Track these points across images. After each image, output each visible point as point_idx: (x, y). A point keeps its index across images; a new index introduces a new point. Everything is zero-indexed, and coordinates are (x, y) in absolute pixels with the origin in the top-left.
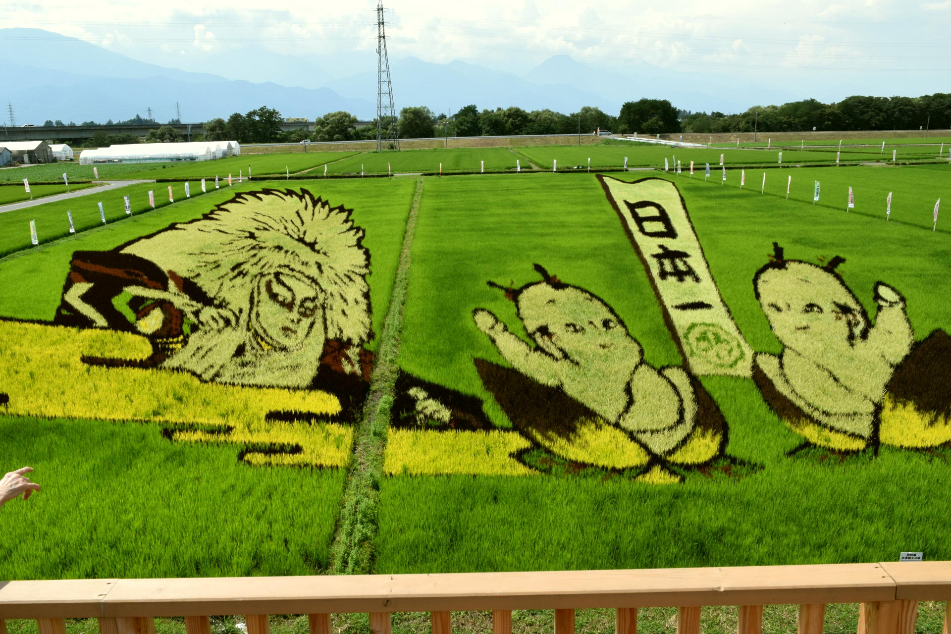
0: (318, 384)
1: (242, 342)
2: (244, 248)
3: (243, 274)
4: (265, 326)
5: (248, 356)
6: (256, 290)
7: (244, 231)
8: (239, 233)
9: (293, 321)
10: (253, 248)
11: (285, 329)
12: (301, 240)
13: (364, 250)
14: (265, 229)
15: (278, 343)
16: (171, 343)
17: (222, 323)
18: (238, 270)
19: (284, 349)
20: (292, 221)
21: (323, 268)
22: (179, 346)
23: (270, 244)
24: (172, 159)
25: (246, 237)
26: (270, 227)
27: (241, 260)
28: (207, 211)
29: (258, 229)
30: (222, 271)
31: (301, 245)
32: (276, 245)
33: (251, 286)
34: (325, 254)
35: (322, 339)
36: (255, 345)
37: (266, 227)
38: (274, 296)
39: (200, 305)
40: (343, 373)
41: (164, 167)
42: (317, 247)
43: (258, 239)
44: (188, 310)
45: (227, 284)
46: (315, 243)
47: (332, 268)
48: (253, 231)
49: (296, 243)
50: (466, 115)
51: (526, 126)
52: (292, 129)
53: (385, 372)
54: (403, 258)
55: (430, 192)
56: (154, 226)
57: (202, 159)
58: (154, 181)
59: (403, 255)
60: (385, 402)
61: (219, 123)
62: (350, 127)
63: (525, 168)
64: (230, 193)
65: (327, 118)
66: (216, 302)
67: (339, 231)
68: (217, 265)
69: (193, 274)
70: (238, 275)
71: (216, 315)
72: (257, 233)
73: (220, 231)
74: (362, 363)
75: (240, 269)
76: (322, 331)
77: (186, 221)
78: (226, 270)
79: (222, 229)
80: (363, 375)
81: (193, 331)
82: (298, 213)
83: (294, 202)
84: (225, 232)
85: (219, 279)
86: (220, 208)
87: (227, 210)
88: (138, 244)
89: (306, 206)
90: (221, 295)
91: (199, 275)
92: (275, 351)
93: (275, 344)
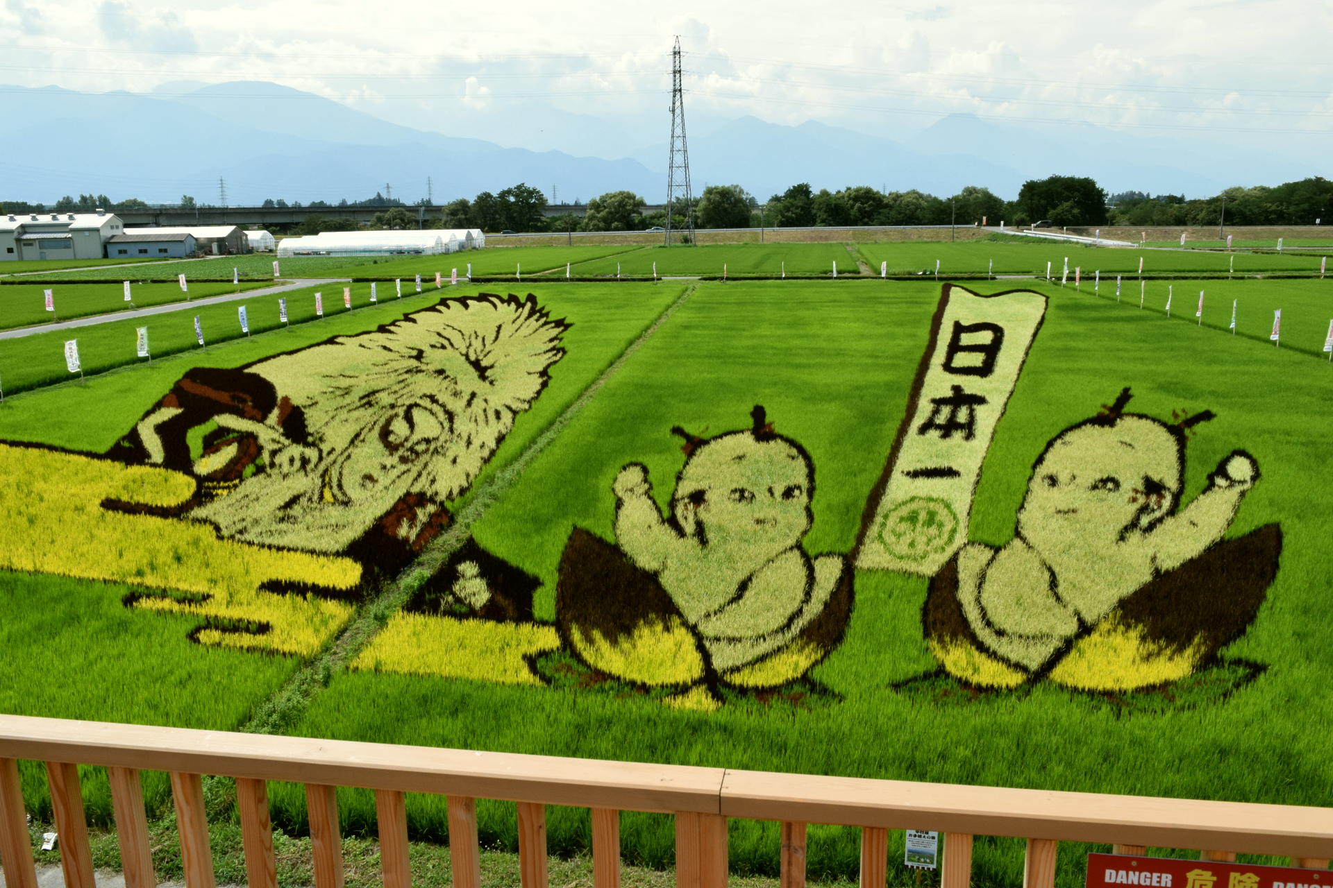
0: (353, 551)
1: (302, 491)
2: (396, 371)
3: (369, 404)
4: (344, 472)
5: (296, 510)
6: (370, 426)
7: (412, 349)
8: (406, 350)
9: (384, 467)
10: (409, 371)
11: (369, 477)
12: (476, 364)
13: (545, 378)
14: (443, 347)
15: (344, 494)
16: (220, 488)
17: (297, 464)
18: (368, 400)
19: (346, 503)
20: (483, 339)
21: (475, 400)
22: (225, 492)
23: (432, 368)
24: (392, 252)
25: (410, 357)
26: (452, 345)
27: (382, 386)
28: (388, 321)
29: (433, 346)
30: (348, 399)
31: (471, 369)
32: (439, 367)
33: (368, 419)
34: (491, 383)
35: (401, 492)
36: (316, 498)
37: (446, 343)
38: (385, 433)
39: (287, 442)
40: (395, 536)
41: (375, 262)
42: (488, 373)
43: (423, 360)
44: (269, 447)
45: (343, 415)
46: (492, 367)
47: (486, 401)
48: (426, 348)
49: (467, 365)
50: (795, 197)
51: (880, 213)
52: (557, 215)
53: (451, 539)
54: (590, 392)
55: (694, 302)
56: (308, 338)
57: (430, 253)
58: (351, 280)
59: (594, 387)
60: (413, 578)
61: (463, 205)
62: (634, 212)
63: (849, 272)
64: (434, 298)
65: (603, 199)
66: (310, 439)
67: (533, 353)
68: (347, 391)
69: (309, 402)
70: (363, 406)
71: (297, 457)
72: (428, 351)
73: (385, 348)
74: (426, 526)
75: (372, 398)
76: (410, 482)
77: (353, 333)
78: (354, 398)
79: (388, 345)
80: (414, 542)
81: (254, 474)
82: (499, 327)
83: (506, 312)
84: (390, 350)
85: (336, 409)
86: (407, 318)
87: (414, 321)
88: (273, 361)
89: (518, 317)
90: (324, 429)
91: (316, 403)
92: (333, 504)
93: (340, 496)
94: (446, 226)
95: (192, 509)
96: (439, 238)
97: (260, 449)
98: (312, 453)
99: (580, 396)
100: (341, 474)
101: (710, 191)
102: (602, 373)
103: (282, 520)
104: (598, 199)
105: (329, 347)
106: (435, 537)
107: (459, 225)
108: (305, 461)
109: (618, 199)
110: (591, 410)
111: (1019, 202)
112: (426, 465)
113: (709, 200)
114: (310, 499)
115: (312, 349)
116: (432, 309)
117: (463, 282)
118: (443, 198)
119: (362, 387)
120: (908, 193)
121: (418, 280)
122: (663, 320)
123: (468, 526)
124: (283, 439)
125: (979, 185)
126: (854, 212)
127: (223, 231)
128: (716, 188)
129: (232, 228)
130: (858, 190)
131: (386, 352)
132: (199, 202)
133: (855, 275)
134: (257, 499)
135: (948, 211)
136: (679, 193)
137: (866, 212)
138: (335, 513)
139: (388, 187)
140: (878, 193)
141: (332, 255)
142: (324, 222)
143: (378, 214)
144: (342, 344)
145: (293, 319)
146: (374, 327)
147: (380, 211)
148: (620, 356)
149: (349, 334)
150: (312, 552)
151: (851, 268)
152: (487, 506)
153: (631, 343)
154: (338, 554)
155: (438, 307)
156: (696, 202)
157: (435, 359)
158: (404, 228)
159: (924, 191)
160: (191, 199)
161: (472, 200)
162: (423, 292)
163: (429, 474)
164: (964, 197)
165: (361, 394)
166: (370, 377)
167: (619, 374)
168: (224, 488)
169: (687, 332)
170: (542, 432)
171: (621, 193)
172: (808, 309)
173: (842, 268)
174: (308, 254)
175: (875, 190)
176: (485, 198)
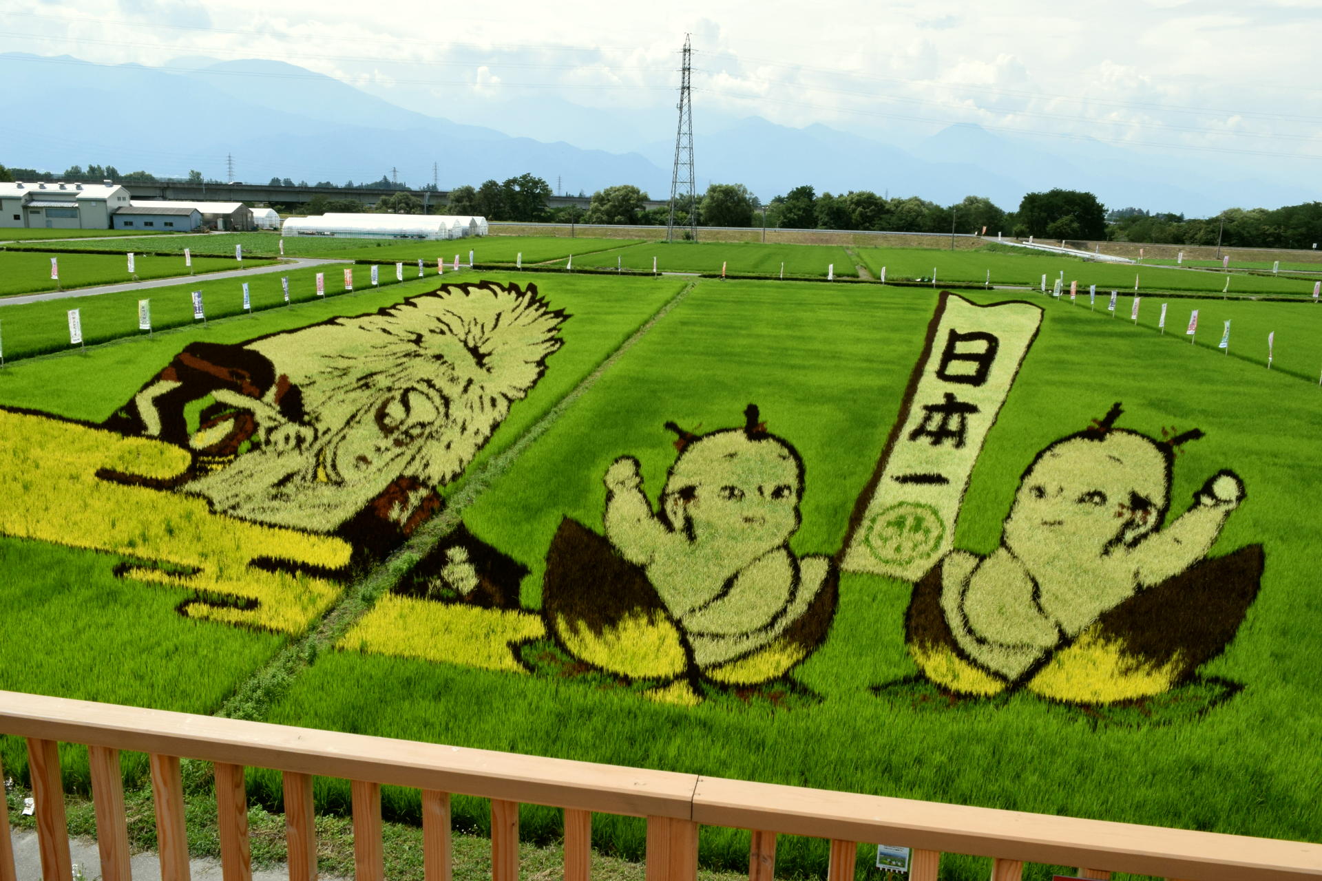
0: (344, 531)
1: (296, 469)
2: (394, 354)
3: (367, 386)
4: (339, 452)
5: (289, 488)
6: (366, 407)
7: (412, 333)
8: (405, 334)
9: (378, 449)
10: (407, 355)
11: (363, 459)
12: (474, 351)
13: (542, 368)
14: (442, 332)
15: (338, 474)
16: (214, 463)
17: (293, 442)
18: (365, 382)
19: (339, 484)
21: (472, 387)
22: (220, 467)
23: (430, 352)
24: (395, 236)
25: (409, 341)
26: (451, 330)
27: (380, 368)
28: (389, 304)
29: (432, 331)
30: (346, 380)
31: (469, 356)
32: (437, 352)
33: (365, 401)
34: (489, 370)
35: (394, 475)
36: (309, 477)
37: (445, 328)
38: (381, 416)
39: (283, 420)
40: (387, 518)
41: (379, 245)
42: (486, 360)
43: (421, 345)
44: (265, 424)
45: (340, 395)
46: (490, 354)
47: (482, 388)
48: (425, 332)
49: (465, 351)
50: (797, 199)
51: (881, 219)
52: (561, 206)
53: (441, 524)
54: (586, 384)
55: (693, 299)
56: (310, 318)
57: (433, 238)
58: (353, 261)
59: (590, 379)
60: (402, 560)
61: (468, 192)
62: (637, 207)
63: (848, 276)
64: (436, 284)
65: (607, 193)
66: (306, 418)
67: (531, 342)
68: (345, 372)
69: (307, 381)
70: (360, 387)
71: (293, 435)
72: (427, 336)
73: (384, 330)
74: (418, 510)
75: (369, 380)
76: (403, 465)
77: (354, 315)
78: (351, 379)
79: (388, 328)
80: (405, 525)
81: (249, 451)
82: (499, 315)
83: (506, 300)
84: (389, 333)
85: (334, 390)
86: (408, 302)
87: (415, 305)
88: (272, 338)
89: (518, 306)
90: (321, 409)
91: (314, 382)
92: (326, 484)
93: (333, 476)
94: (450, 212)
95: (186, 482)
96: (443, 224)
97: (256, 425)
98: (307, 432)
99: (575, 387)
100: (335, 454)
101: (713, 189)
102: (598, 365)
103: (275, 497)
104: (602, 192)
105: (329, 327)
106: (426, 521)
107: (464, 212)
108: (300, 440)
109: (622, 192)
110: (586, 402)
111: (1020, 214)
112: (420, 449)
113: (712, 198)
114: (304, 478)
115: (312, 329)
116: (433, 294)
117: (465, 268)
118: (448, 185)
119: (360, 369)
120: (910, 200)
121: (421, 264)
122: (662, 316)
123: (458, 511)
124: (279, 417)
125: (981, 195)
126: (855, 216)
127: (229, 208)
128: (720, 186)
129: (238, 205)
130: (860, 195)
131: (385, 335)
132: (206, 178)
133: (854, 278)
134: (252, 475)
135: (949, 219)
136: (683, 190)
137: (867, 217)
138: (327, 493)
139: (395, 171)
140: (880, 198)
141: (336, 236)
142: (330, 203)
143: (384, 197)
144: (342, 325)
145: (294, 297)
146: (375, 310)
147: (386, 195)
148: (617, 349)
149: (350, 315)
150: (304, 530)
151: (851, 272)
152: (478, 492)
153: (628, 337)
154: (329, 534)
155: (439, 293)
156: (700, 200)
157: (434, 343)
158: (408, 213)
159: (926, 198)
160: (199, 174)
161: (477, 187)
162: (426, 276)
163: (422, 458)
164: (965, 206)
165: (359, 375)
166: (368, 359)
167: (616, 367)
168: (218, 463)
169: (685, 328)
170: (536, 420)
171: (626, 187)
172: (805, 311)
173: (841, 270)
174: (312, 234)
175: (878, 194)
176: (490, 186)
